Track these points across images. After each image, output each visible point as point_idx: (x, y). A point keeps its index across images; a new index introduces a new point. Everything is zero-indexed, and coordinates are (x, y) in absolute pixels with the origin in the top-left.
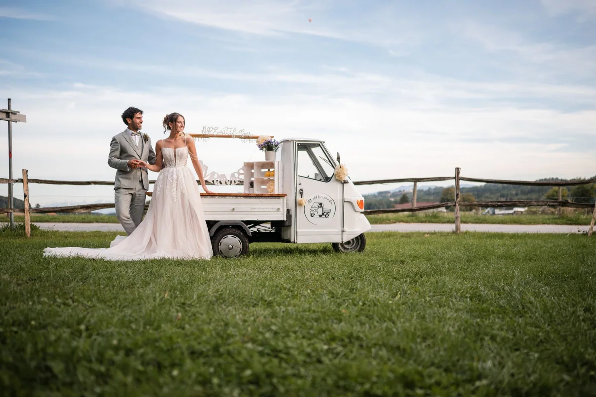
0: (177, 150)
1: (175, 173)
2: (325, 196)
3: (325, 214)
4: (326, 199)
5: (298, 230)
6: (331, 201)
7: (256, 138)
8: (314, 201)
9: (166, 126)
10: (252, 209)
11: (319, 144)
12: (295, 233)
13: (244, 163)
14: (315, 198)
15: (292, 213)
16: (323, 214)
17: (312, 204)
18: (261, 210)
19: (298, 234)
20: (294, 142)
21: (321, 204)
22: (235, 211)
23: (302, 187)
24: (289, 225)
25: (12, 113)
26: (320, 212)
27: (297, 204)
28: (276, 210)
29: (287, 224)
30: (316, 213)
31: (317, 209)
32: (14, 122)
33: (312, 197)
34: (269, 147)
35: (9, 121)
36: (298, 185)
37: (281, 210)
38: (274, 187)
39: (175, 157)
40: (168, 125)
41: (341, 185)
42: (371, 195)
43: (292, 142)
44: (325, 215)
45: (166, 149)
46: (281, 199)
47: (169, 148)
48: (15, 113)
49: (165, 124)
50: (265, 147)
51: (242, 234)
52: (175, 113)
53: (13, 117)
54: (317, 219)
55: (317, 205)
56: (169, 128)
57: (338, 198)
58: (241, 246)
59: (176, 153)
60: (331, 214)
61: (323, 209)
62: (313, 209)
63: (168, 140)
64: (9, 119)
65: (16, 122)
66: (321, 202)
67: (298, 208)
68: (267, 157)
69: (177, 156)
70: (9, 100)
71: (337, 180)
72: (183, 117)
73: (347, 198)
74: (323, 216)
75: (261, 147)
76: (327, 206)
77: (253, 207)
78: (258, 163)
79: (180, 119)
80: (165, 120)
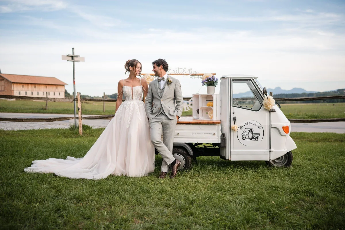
0: (134, 88)
1: (131, 106)
2: (255, 122)
3: (255, 137)
4: (256, 125)
5: (232, 150)
6: (260, 127)
7: (202, 75)
8: (245, 127)
9: (127, 69)
10: (193, 133)
11: (251, 80)
12: (230, 152)
13: (193, 95)
14: (246, 124)
15: (227, 136)
16: (253, 138)
17: (243, 129)
18: (200, 135)
19: (232, 153)
20: (230, 79)
21: (251, 130)
22: (180, 135)
23: (235, 115)
24: (224, 146)
25: (75, 57)
26: (250, 135)
27: (231, 129)
28: (212, 135)
29: (222, 145)
30: (247, 137)
31: (247, 133)
32: (77, 62)
33: (243, 124)
34: (210, 82)
35: (73, 62)
36: (232, 114)
37: (216, 134)
38: (213, 115)
39: (132, 93)
40: (129, 68)
41: (269, 113)
42: (333, 92)
43: (228, 79)
44: (255, 139)
45: (126, 87)
46: (216, 126)
47: (128, 86)
48: (77, 57)
49: (126, 67)
50: (206, 83)
51: (185, 152)
52: (135, 60)
53: (75, 59)
54: (247, 142)
55: (247, 130)
56: (129, 70)
57: (266, 124)
58: (184, 162)
59: (133, 91)
60: (260, 138)
61: (253, 133)
62: (244, 133)
63: (127, 80)
64: (73, 60)
65: (78, 62)
66: (251, 128)
67: (232, 133)
68: (208, 91)
69: (134, 92)
70: (73, 48)
71: (266, 110)
72: (140, 64)
73: (274, 124)
74: (253, 139)
75: (204, 83)
76: (256, 131)
77: (194, 132)
78: (202, 95)
79: (139, 65)
80: (126, 64)
